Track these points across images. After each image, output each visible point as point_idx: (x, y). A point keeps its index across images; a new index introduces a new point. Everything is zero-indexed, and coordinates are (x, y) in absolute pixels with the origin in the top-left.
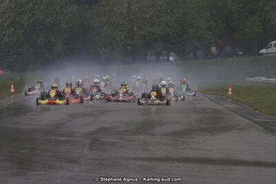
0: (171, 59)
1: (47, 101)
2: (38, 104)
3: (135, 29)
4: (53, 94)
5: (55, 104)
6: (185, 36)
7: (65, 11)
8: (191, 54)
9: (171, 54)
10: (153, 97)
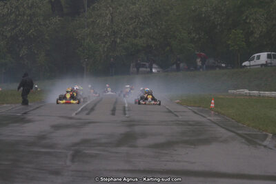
0: (154, 71)
1: (64, 101)
2: (58, 103)
3: (118, 41)
4: (68, 96)
5: (70, 103)
6: (168, 48)
7: (47, 22)
8: (175, 66)
9: (154, 65)
10: (150, 99)
